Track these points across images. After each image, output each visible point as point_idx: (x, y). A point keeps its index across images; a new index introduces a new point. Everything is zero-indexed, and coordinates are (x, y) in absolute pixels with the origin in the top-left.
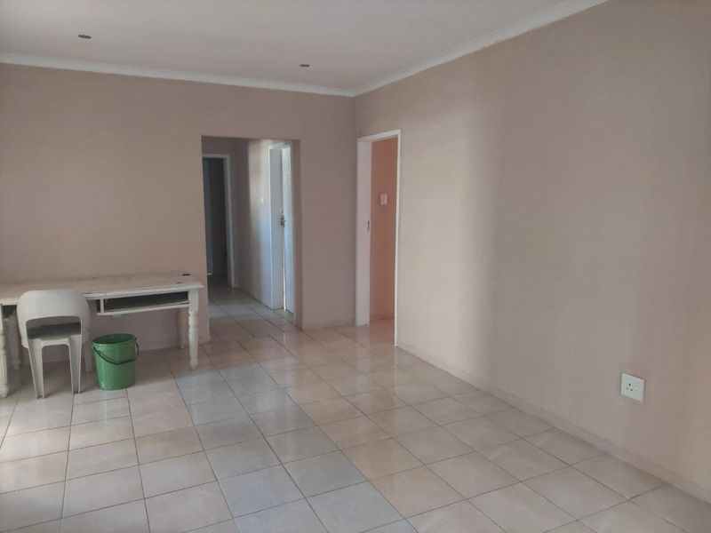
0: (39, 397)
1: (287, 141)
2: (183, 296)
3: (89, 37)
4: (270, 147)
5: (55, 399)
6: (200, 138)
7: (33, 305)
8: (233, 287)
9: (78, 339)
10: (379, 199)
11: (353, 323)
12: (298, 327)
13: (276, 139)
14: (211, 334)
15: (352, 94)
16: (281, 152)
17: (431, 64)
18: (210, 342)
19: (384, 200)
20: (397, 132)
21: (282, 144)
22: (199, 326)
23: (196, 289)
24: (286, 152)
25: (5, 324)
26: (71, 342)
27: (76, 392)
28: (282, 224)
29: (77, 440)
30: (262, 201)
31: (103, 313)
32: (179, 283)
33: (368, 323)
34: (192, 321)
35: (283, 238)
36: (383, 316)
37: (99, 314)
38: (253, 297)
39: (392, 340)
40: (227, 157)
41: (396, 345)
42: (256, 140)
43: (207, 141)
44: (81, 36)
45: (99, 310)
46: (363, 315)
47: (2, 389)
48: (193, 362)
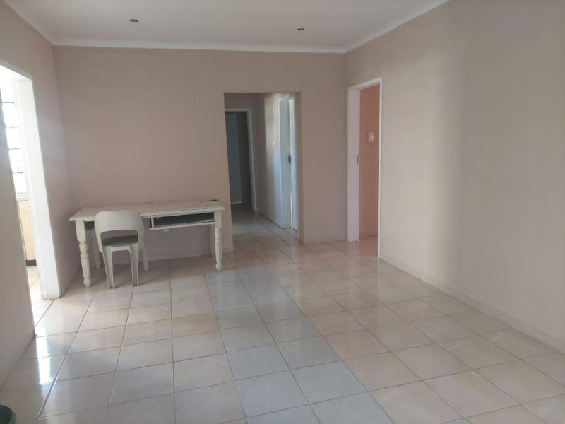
0: (111, 288)
1: (291, 93)
2: (210, 216)
3: (137, 21)
4: (279, 100)
5: (121, 289)
6: (223, 95)
7: (106, 221)
8: (255, 211)
9: (136, 246)
10: (367, 137)
11: (345, 240)
12: (301, 243)
13: (284, 92)
14: (234, 246)
15: (343, 51)
16: (288, 103)
17: (408, 19)
18: (234, 252)
19: (371, 138)
20: (379, 80)
21: (288, 96)
22: (223, 239)
23: (221, 210)
24: (291, 102)
25: (86, 234)
26: (132, 249)
27: (135, 285)
28: (290, 161)
29: (132, 319)
30: (274, 143)
31: (153, 228)
32: (208, 206)
33: (358, 240)
34: (217, 235)
35: (290, 172)
36: (369, 234)
37: (151, 229)
38: (269, 219)
39: (376, 254)
40: (250, 111)
41: (379, 257)
42: (269, 94)
43: (229, 98)
44: (132, 20)
45: (151, 226)
46: (353, 233)
47: (87, 281)
48: (218, 266)
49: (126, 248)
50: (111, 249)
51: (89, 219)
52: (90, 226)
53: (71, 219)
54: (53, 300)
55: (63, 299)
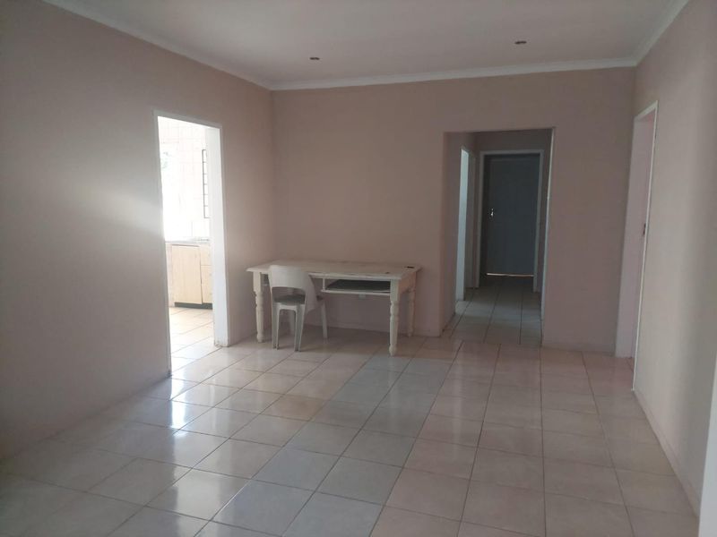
2: (385, 285)
3: (317, 59)
7: (277, 276)
9: (303, 307)
15: (634, 63)
18: (439, 337)
20: (655, 106)
23: (398, 280)
25: (262, 287)
26: (298, 309)
27: (297, 350)
31: (324, 290)
34: (392, 309)
41: (633, 388)
44: (312, 59)
45: (321, 288)
47: (259, 336)
48: (391, 348)
49: (292, 308)
50: (281, 306)
51: (264, 272)
52: (265, 278)
53: (249, 270)
54: (222, 347)
55: (230, 348)
